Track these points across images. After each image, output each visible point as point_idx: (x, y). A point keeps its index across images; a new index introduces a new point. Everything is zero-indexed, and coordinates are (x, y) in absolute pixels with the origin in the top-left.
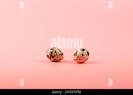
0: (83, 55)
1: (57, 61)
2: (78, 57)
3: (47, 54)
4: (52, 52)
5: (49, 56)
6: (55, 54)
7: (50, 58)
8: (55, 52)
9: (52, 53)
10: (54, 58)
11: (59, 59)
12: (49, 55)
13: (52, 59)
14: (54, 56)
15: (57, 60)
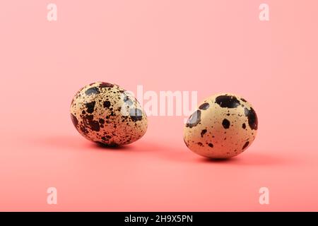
0: (226, 124)
1: (114, 146)
2: (204, 132)
3: (72, 110)
4: (94, 103)
5: (80, 120)
6: (107, 112)
7: (84, 131)
8: (107, 104)
9: (91, 106)
10: (101, 133)
11: (123, 134)
12: (78, 117)
13: (93, 134)
14: (102, 121)
15: (116, 139)
